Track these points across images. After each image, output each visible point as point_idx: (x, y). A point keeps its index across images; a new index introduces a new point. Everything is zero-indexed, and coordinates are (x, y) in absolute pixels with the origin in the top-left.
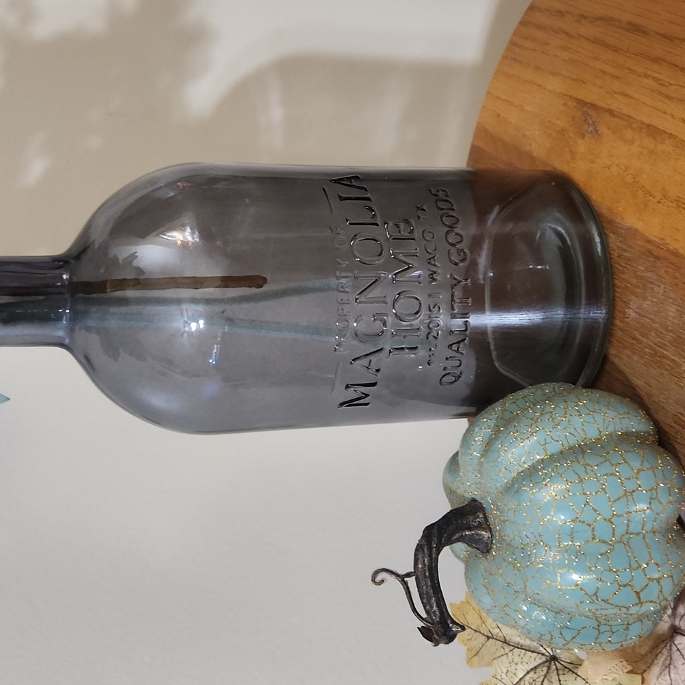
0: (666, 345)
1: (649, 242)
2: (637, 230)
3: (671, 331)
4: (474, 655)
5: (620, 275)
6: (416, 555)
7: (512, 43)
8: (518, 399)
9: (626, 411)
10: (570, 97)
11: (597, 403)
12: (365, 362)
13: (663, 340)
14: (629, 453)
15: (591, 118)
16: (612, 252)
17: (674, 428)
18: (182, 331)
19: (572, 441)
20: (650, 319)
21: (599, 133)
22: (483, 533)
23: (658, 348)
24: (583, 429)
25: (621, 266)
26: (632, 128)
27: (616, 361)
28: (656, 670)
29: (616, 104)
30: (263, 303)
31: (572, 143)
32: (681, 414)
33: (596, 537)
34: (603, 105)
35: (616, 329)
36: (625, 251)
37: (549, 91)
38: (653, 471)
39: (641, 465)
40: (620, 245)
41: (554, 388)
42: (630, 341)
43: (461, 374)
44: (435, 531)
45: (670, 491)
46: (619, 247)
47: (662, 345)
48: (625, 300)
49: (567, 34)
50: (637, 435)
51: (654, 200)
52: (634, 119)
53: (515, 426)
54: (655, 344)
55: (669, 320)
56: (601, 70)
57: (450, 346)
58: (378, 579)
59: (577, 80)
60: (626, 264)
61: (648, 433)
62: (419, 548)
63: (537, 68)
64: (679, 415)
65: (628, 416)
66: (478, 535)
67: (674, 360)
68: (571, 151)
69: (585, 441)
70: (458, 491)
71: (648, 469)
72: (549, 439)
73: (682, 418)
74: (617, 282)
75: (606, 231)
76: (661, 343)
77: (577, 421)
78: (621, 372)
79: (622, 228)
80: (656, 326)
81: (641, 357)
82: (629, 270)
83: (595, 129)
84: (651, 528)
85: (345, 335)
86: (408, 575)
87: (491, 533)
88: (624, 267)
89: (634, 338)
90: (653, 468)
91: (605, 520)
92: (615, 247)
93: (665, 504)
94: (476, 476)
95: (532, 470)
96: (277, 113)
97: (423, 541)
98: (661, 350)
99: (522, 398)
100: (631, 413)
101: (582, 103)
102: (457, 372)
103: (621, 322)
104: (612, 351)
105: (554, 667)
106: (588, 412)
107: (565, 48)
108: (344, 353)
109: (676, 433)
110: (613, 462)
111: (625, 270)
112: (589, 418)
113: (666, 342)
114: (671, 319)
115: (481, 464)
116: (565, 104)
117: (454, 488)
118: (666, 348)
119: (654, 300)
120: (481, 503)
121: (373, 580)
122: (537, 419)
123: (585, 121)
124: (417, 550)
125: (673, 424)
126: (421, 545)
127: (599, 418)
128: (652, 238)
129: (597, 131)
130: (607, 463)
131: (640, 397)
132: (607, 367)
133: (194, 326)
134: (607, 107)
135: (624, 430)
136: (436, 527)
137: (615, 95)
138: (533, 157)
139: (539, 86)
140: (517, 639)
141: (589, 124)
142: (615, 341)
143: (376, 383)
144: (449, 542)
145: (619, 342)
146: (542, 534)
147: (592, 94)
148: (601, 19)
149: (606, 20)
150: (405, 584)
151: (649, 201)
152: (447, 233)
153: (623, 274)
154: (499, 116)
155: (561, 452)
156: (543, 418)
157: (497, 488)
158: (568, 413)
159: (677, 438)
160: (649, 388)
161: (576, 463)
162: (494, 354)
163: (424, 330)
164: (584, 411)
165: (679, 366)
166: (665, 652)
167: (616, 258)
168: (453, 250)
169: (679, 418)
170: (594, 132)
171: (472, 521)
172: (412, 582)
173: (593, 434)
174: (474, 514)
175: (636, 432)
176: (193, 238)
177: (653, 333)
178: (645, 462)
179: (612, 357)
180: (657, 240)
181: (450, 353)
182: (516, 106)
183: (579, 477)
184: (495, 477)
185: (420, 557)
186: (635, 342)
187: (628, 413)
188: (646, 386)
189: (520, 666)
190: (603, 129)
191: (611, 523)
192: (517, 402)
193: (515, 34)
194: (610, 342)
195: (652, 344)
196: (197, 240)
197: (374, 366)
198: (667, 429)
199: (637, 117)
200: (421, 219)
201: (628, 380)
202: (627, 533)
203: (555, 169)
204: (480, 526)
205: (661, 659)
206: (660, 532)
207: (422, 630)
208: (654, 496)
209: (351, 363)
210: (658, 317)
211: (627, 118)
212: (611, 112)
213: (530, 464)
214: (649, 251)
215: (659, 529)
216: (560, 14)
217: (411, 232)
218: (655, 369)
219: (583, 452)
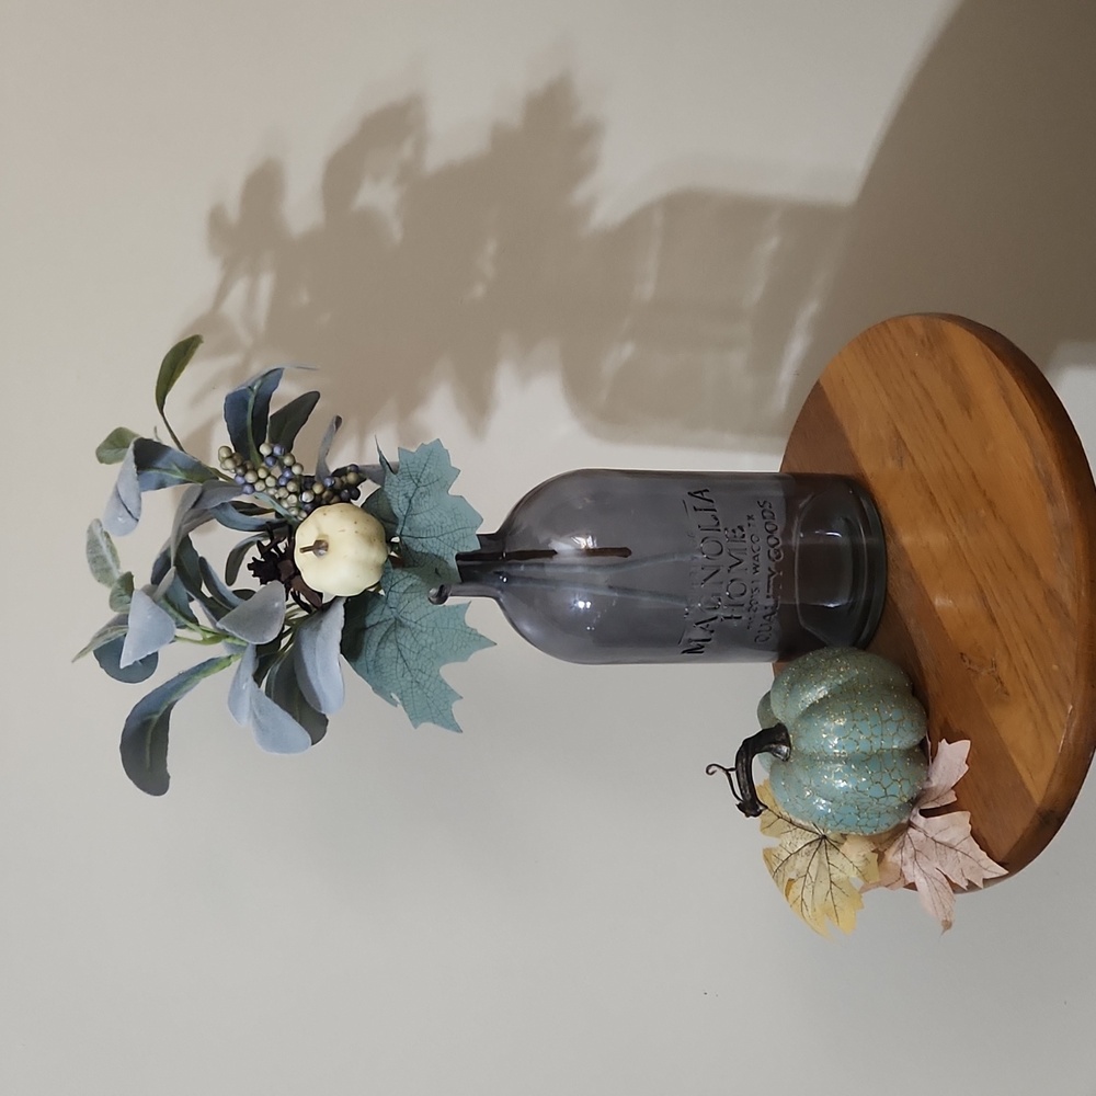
4: (766, 827)
12: (703, 625)
28: (893, 849)
44: (751, 743)
57: (764, 617)
58: (710, 771)
86: (732, 770)
87: (790, 748)
97: (742, 748)
102: (768, 634)
105: (823, 843)
108: (690, 619)
120: (784, 726)
121: (707, 772)
126: (741, 751)
140: (800, 822)
143: (710, 639)
144: (760, 751)
150: (729, 776)
152: (768, 537)
162: (799, 611)
163: (747, 605)
166: (901, 838)
168: (772, 550)
171: (777, 738)
172: (733, 774)
174: (779, 733)
181: (764, 622)
189: (800, 841)
197: (710, 628)
200: (751, 526)
204: (783, 742)
205: (898, 843)
207: (739, 806)
209: (694, 625)
217: (744, 536)
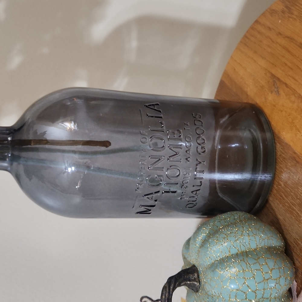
0: (295, 204)
1: (295, 153)
2: (290, 146)
3: (299, 199)
5: (280, 165)
6: (162, 291)
7: (245, 37)
8: (222, 220)
9: (272, 235)
10: (269, 71)
11: (258, 230)
12: (150, 196)
13: (295, 202)
14: (269, 259)
15: (277, 85)
16: (277, 152)
17: (294, 245)
18: (64, 171)
19: (243, 249)
20: (290, 190)
21: (280, 93)
22: (196, 283)
23: (292, 205)
24: (249, 244)
25: (280, 160)
26: (295, 96)
27: (272, 204)
29: (289, 81)
30: (108, 155)
31: (266, 94)
32: (298, 240)
33: (247, 298)
34: (283, 80)
35: (274, 189)
36: (283, 153)
37: (259, 65)
38: (279, 270)
39: (274, 266)
40: (281, 150)
41: (240, 216)
42: (279, 196)
43: (196, 204)
44: (173, 281)
45: (286, 280)
46: (280, 151)
47: (293, 204)
48: (280, 177)
49: (271, 40)
50: (275, 248)
51: (300, 134)
52: (297, 92)
53: (217, 237)
54: (291, 203)
55: (298, 193)
56: (284, 63)
57: (192, 192)
58: (143, 301)
59: (273, 64)
60: (282, 160)
61: (280, 247)
62: (164, 288)
63: (255, 52)
64: (296, 239)
65: (272, 238)
66: (193, 284)
67: (298, 213)
68: (265, 98)
69: (249, 249)
70: (188, 259)
71: (277, 268)
72: (232, 246)
73: (298, 241)
74: (277, 167)
75: (276, 141)
76: (293, 203)
77: (247, 239)
78: (273, 210)
79: (283, 142)
80: (292, 194)
81: (283, 206)
82: (284, 163)
83: (278, 90)
84: (274, 296)
85: (141, 184)
86: (158, 301)
87: (200, 284)
88: (281, 161)
89: (281, 196)
90: (280, 268)
91: (253, 291)
92: (279, 150)
93: (282, 286)
94: (196, 256)
95: (221, 261)
96: (134, 44)
97: (167, 285)
98: (293, 206)
99: (224, 219)
100: (274, 236)
101: (273, 76)
102: (195, 203)
103: (277, 186)
104: (271, 199)
106: (253, 235)
107: (269, 47)
108: (140, 192)
109: (294, 247)
110: (261, 264)
111: (282, 163)
112: (253, 238)
113: (296, 204)
114: (299, 193)
115: (199, 251)
116: (266, 74)
117: (186, 257)
118: (295, 206)
119: (293, 181)
120: (197, 268)
122: (228, 235)
123: (274, 85)
124: (163, 288)
125: (293, 242)
126: (165, 287)
127: (257, 238)
128: (296, 151)
129: (278, 92)
130: (258, 264)
131: (280, 224)
132: (268, 205)
133: (70, 170)
134: (285, 82)
135: (269, 245)
136: (174, 278)
137: (289, 77)
138: (247, 95)
139: (255, 61)
141: (275, 87)
142: (273, 195)
143: (155, 205)
144: (180, 285)
145: (274, 196)
146: (222, 293)
147: (279, 73)
148: (288, 37)
149: (291, 39)
151: (298, 134)
153: (281, 164)
154: (235, 69)
155: (237, 254)
156: (231, 235)
157: (205, 266)
158: (243, 234)
159: (294, 250)
160: (285, 222)
161: (243, 262)
163: (180, 184)
164: (251, 234)
165: (300, 216)
167: (279, 156)
168: (199, 147)
169: (296, 241)
170: (277, 92)
171: (191, 277)
173: (253, 246)
174: (193, 274)
175: (275, 246)
176: (74, 127)
177: (290, 197)
178: (276, 265)
179: (270, 201)
180: (298, 154)
181: (192, 195)
182: (243, 68)
183: (243, 269)
184: (204, 260)
185: (164, 292)
186: (281, 198)
187: (272, 237)
188: (284, 221)
190: (281, 92)
191: (255, 293)
192: (221, 222)
193: (247, 32)
194: (270, 194)
195: (289, 202)
196: (76, 128)
197: (154, 199)
198: (290, 244)
199: (298, 91)
200: (186, 130)
201: (276, 215)
202: (262, 298)
203: (257, 103)
204: (195, 280)
206: (278, 298)
208: (277, 282)
209: (143, 196)
210: (294, 190)
211: (293, 90)
212: (286, 85)
213: (221, 258)
214: (294, 157)
215: (278, 297)
216: (270, 29)
217: (180, 136)
218: (289, 214)
219: (247, 256)
